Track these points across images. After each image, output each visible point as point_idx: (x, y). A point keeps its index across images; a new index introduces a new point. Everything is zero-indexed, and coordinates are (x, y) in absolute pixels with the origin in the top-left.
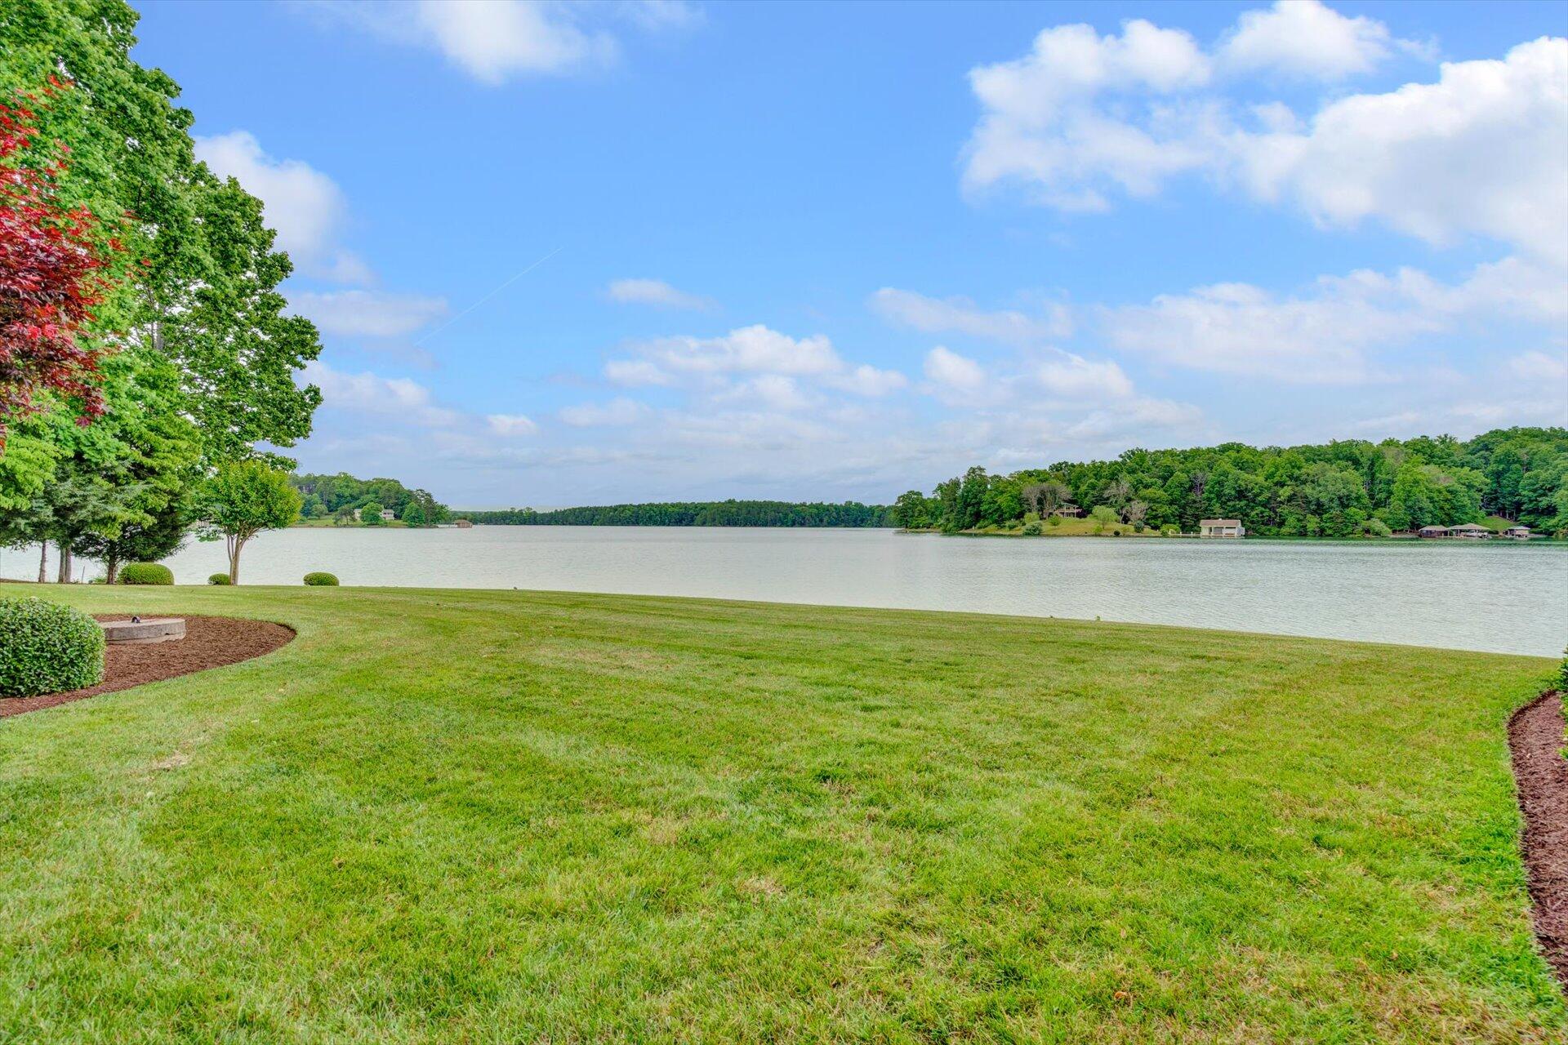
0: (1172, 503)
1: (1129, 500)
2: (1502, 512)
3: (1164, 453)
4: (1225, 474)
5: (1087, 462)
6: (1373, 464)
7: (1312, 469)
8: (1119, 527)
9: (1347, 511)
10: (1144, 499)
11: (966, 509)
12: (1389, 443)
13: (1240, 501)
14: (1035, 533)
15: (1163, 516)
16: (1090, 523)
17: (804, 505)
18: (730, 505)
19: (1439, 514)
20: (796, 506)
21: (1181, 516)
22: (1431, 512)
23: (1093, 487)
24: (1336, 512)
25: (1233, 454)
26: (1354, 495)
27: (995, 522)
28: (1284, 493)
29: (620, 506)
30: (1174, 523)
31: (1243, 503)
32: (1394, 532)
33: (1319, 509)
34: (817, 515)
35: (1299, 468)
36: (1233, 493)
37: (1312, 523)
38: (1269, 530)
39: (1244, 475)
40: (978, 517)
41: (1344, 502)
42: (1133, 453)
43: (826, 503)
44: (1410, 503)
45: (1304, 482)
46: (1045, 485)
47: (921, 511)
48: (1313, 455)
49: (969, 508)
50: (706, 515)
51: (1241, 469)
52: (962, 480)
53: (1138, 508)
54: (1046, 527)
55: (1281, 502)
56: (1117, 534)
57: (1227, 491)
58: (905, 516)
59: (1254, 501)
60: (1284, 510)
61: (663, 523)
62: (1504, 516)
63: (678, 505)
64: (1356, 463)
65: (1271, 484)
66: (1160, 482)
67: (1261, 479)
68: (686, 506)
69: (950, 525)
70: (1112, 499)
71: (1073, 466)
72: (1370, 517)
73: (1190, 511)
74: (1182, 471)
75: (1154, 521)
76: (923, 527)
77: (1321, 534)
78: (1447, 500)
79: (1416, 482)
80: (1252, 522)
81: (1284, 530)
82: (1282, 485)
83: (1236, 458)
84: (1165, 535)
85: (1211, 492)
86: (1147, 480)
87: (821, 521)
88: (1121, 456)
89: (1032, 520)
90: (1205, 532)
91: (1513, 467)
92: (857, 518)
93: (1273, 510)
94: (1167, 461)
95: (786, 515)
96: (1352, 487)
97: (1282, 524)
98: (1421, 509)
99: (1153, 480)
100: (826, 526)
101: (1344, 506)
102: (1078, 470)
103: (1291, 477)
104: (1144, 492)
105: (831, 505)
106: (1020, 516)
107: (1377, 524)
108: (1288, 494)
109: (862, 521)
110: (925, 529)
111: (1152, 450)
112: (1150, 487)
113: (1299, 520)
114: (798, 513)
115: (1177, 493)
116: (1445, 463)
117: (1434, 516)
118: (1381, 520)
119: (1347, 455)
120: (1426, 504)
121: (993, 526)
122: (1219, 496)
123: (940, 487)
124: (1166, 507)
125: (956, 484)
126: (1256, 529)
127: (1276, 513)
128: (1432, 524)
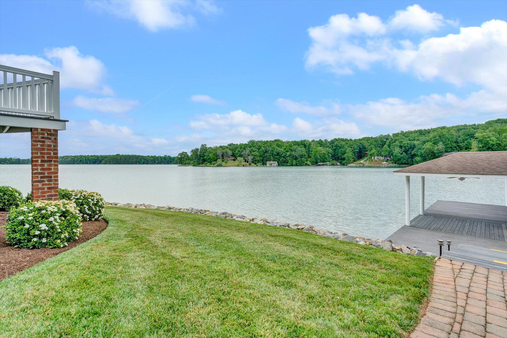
0: (260, 156)
1: (249, 155)
2: (336, 159)
3: (260, 141)
4: (274, 148)
5: (239, 144)
6: (309, 146)
7: (295, 147)
8: (244, 163)
9: (302, 159)
10: (253, 155)
11: (200, 158)
12: (313, 141)
13: (278, 156)
14: (220, 165)
15: (258, 160)
16: (237, 162)
17: (148, 156)
18: (117, 156)
19: (321, 159)
20: (146, 157)
21: (263, 160)
22: (320, 159)
23: (239, 151)
24: (299, 159)
25: (277, 142)
26: (303, 155)
27: (209, 162)
28: (288, 154)
29: (65, 156)
30: (261, 162)
31: (278, 157)
32: (312, 164)
33: (296, 159)
34: (153, 160)
35: (292, 147)
36: (276, 154)
37: (294, 162)
38: (285, 164)
39: (279, 149)
40: (204, 160)
41: (301, 156)
42: (251, 141)
43: (157, 156)
44: (315, 157)
45: (293, 151)
46: (224, 150)
47: (186, 159)
48: (296, 143)
49: (201, 158)
50: (107, 160)
51: (278, 147)
52: (199, 148)
53: (250, 158)
54: (224, 164)
55: (288, 156)
56: (244, 166)
57: (274, 153)
58: (181, 160)
59: (281, 156)
60: (288, 158)
61: (87, 163)
62: (336, 160)
63: (94, 156)
64: (305, 146)
65: (285, 151)
66: (257, 150)
67: (283, 150)
68: (98, 157)
69: (195, 163)
70: (244, 155)
71: (234, 145)
72: (307, 160)
73: (265, 159)
74: (264, 147)
75: (255, 162)
76: (187, 164)
77: (296, 165)
78: (323, 156)
79: (317, 151)
80: (281, 162)
81: (288, 164)
82: (287, 151)
83: (277, 144)
84: (257, 166)
85: (270, 153)
86: (254, 149)
87: (155, 162)
88: (248, 142)
89: (219, 161)
90: (268, 165)
91: (338, 148)
92: (168, 161)
93: (285, 158)
94: (259, 144)
95: (141, 160)
96: (303, 152)
97: (287, 163)
98: (318, 158)
99: (256, 149)
100: (157, 164)
101: (301, 158)
102: (235, 146)
103: (290, 149)
104: (253, 153)
105: (159, 156)
106: (216, 160)
107: (309, 163)
108: (289, 154)
109: (171, 162)
110: (188, 165)
111: (256, 140)
112: (255, 151)
113: (291, 162)
114: (145, 159)
115: (262, 153)
116: (324, 146)
117: (320, 160)
118: (310, 161)
119: (304, 144)
120: (319, 157)
121: (209, 164)
122: (273, 154)
123: (192, 151)
124: (259, 158)
125: (197, 150)
126: (281, 164)
127: (286, 159)
128: (320, 162)
